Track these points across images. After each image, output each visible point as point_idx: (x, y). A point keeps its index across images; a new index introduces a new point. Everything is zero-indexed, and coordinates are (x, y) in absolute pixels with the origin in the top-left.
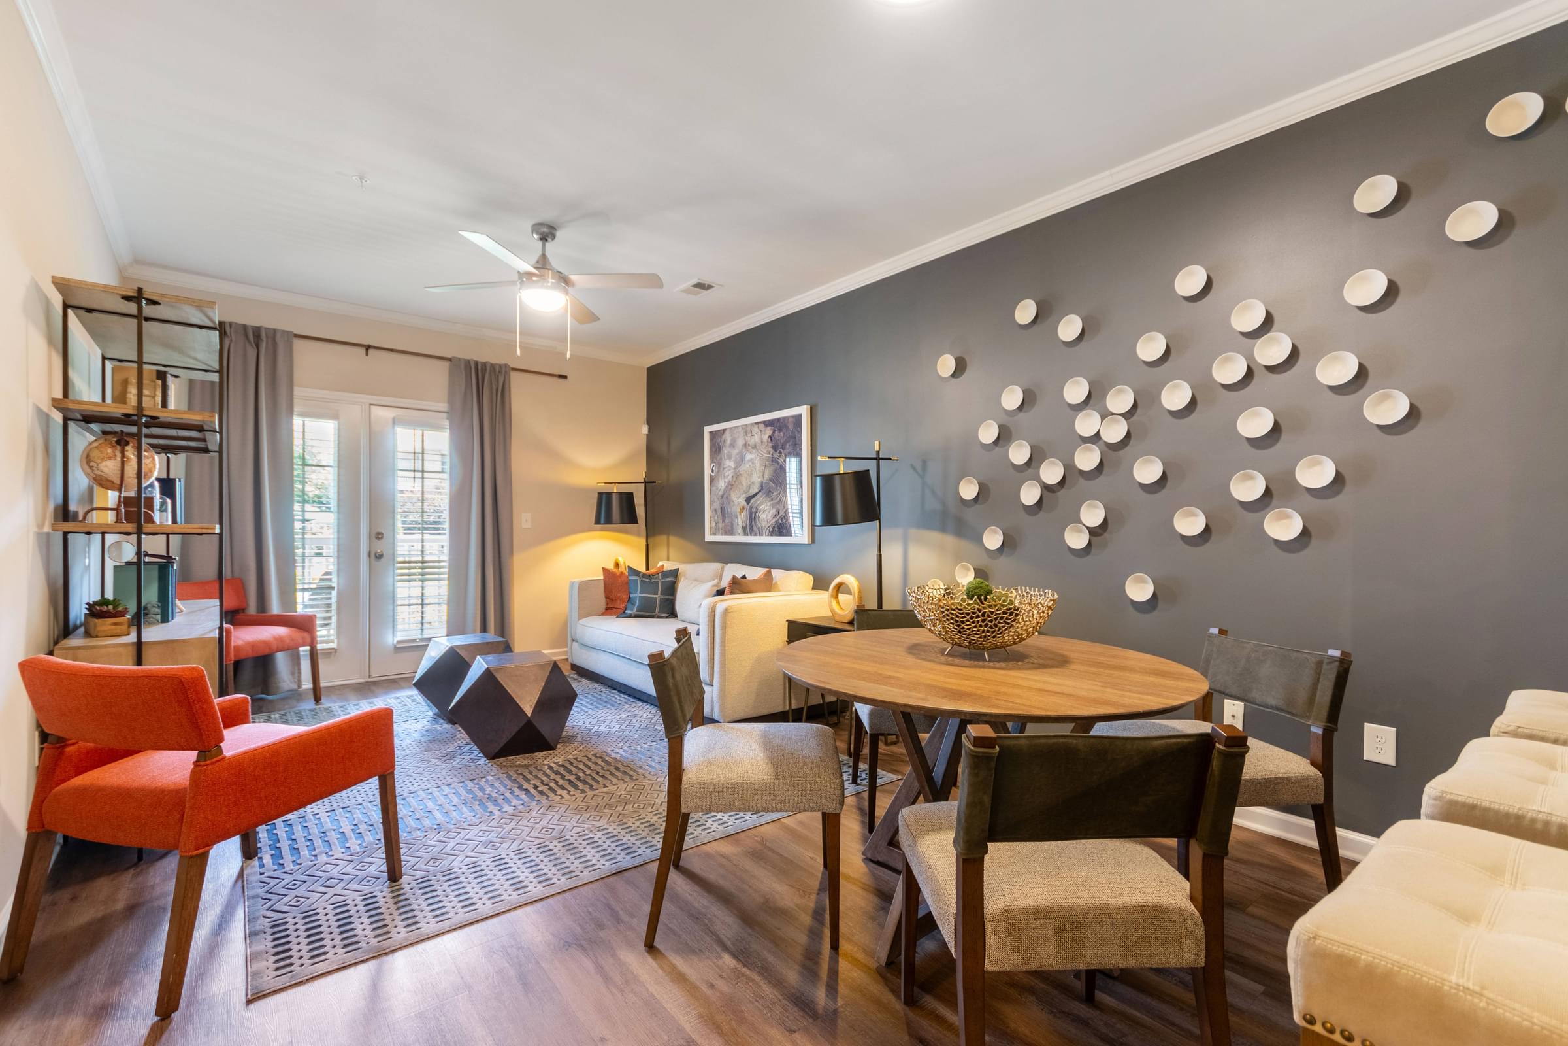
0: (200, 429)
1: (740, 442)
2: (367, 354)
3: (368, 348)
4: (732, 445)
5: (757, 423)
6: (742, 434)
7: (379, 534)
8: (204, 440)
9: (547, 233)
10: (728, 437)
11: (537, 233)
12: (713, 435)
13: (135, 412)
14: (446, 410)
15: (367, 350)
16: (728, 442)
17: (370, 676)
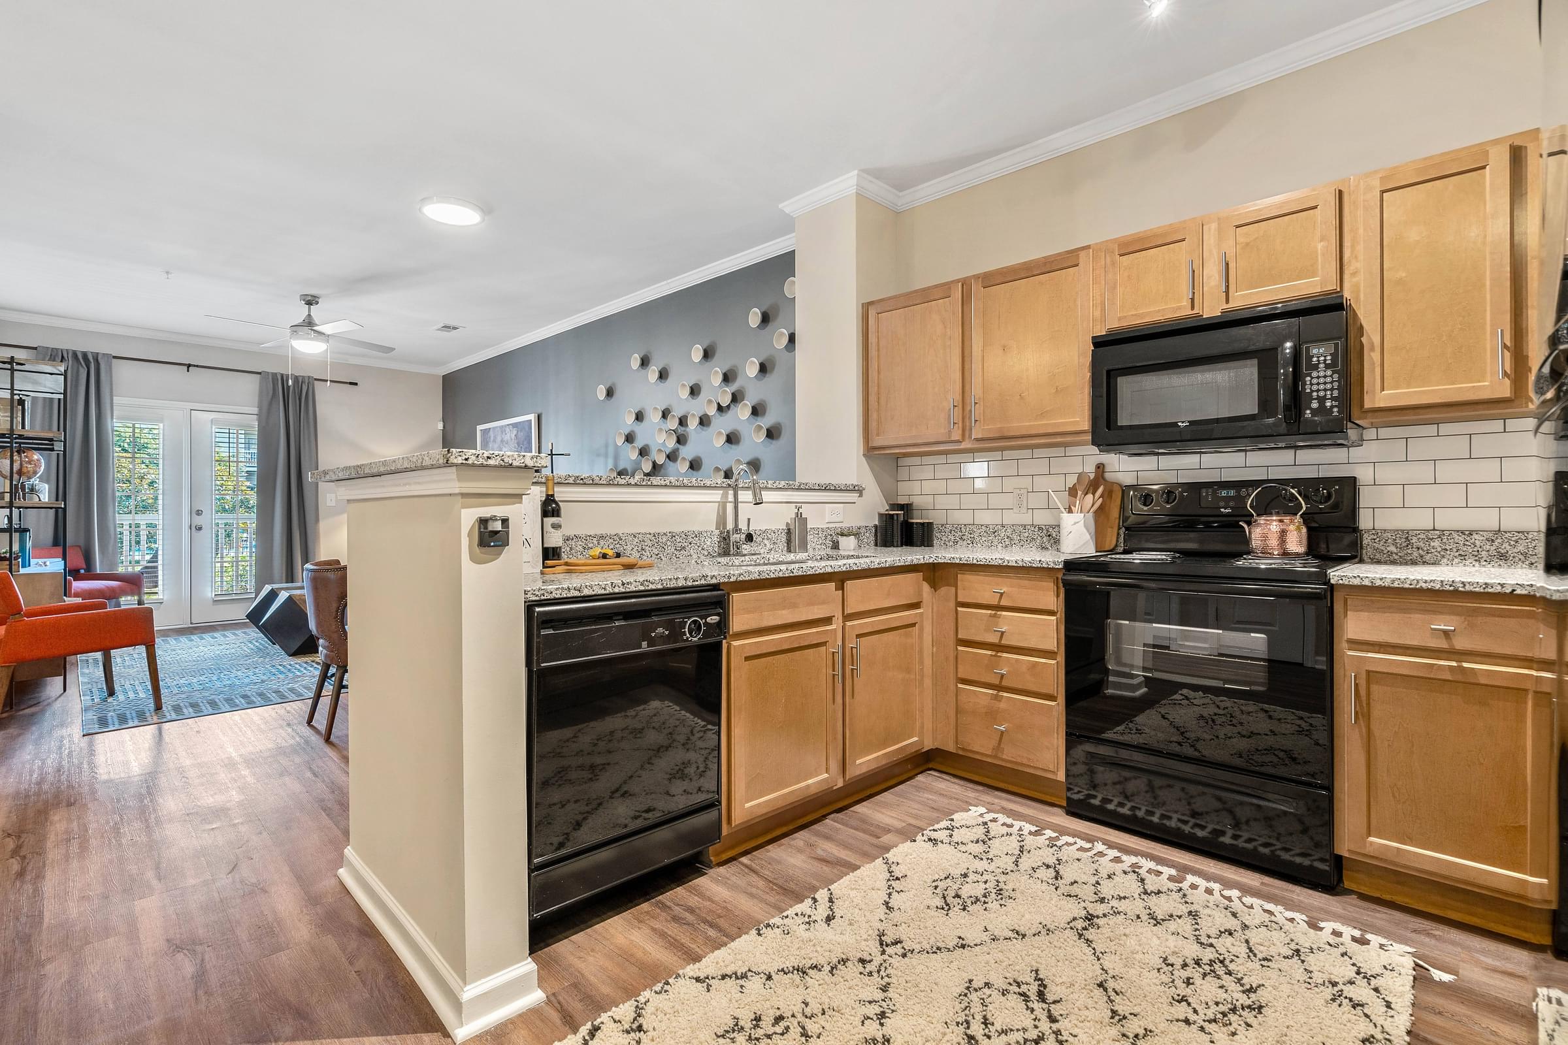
0: (51, 440)
1: (499, 439)
2: (188, 371)
3: (189, 366)
4: (494, 441)
5: (508, 425)
6: (500, 433)
7: (198, 511)
8: (53, 445)
9: (311, 301)
10: (491, 433)
11: (304, 300)
12: (485, 432)
13: (9, 432)
14: (256, 413)
15: (188, 368)
16: (492, 438)
17: (191, 623)
